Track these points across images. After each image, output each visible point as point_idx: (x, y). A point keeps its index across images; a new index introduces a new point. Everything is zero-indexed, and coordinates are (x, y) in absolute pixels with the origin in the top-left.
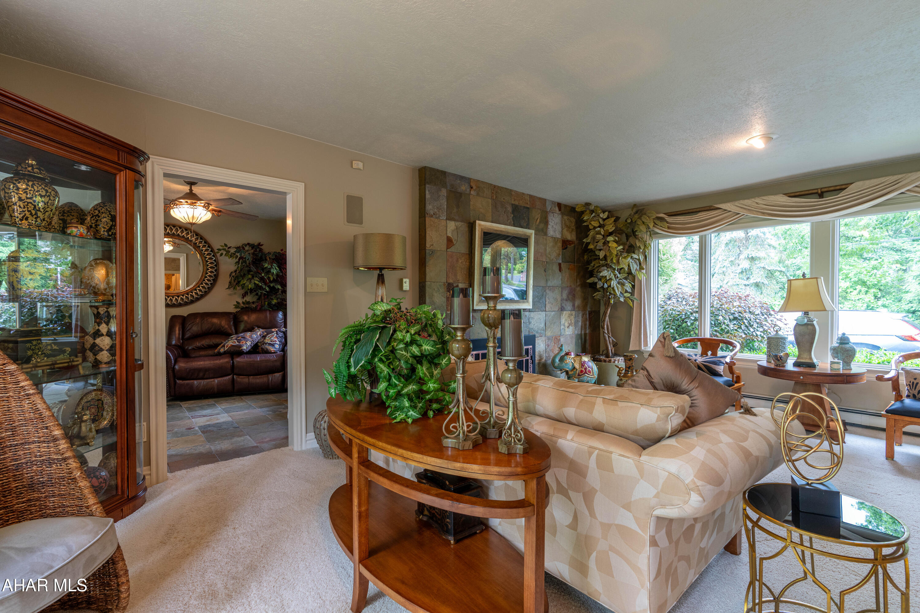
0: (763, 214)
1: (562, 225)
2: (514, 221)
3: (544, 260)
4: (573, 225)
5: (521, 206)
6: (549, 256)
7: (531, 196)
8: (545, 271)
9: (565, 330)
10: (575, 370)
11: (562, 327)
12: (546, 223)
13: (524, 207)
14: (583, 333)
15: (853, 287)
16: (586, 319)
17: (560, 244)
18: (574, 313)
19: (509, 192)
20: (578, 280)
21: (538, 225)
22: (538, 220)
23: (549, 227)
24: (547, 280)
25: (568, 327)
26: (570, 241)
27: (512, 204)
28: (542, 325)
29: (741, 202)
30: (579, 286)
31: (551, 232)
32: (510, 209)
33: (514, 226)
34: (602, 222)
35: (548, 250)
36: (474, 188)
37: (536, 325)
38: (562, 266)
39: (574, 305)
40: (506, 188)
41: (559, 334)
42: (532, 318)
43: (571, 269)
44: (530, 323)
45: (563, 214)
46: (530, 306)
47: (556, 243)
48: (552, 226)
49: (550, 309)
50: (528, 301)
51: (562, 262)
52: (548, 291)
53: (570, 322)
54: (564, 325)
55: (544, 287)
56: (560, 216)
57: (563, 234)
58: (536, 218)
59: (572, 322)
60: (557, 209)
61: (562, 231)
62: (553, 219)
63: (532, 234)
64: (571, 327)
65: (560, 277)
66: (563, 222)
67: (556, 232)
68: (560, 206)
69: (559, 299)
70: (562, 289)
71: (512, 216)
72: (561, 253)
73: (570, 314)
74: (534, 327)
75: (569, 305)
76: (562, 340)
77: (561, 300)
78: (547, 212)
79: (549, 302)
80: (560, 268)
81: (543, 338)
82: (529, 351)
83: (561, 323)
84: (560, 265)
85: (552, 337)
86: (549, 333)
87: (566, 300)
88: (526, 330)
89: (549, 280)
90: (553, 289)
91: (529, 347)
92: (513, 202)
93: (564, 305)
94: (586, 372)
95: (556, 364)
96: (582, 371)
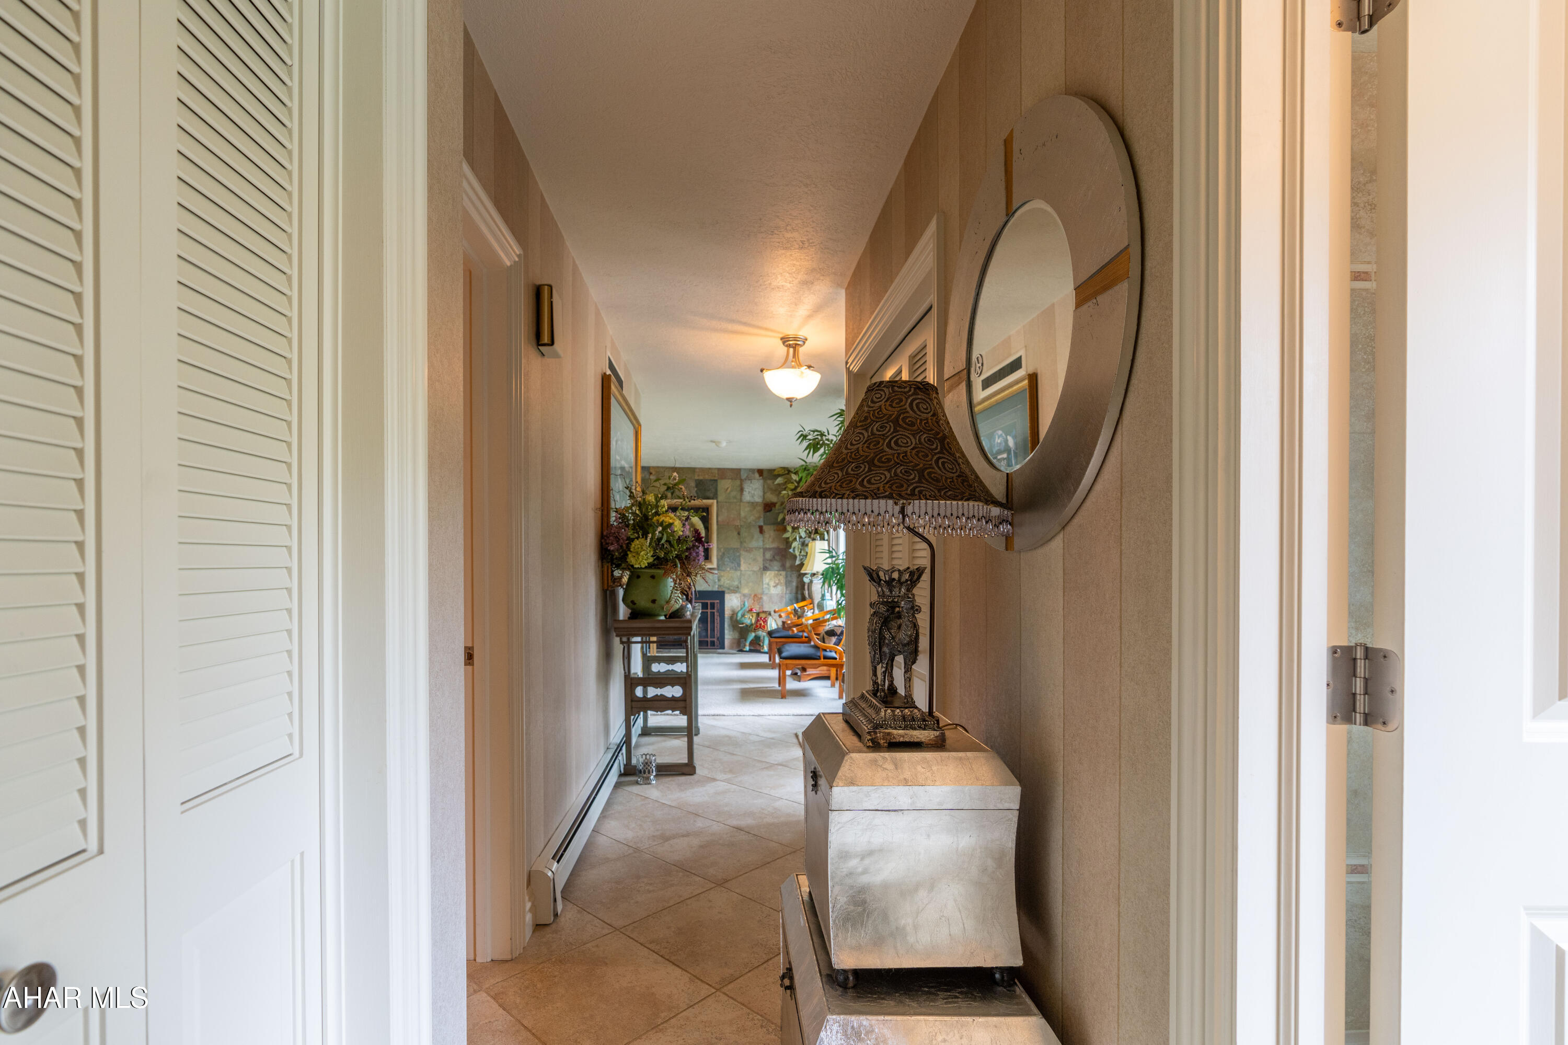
1: (764, 488)
2: (699, 494)
3: (738, 525)
5: (707, 480)
6: (745, 520)
7: (719, 469)
8: (739, 534)
11: (765, 586)
12: (742, 490)
13: (711, 480)
17: (760, 508)
18: (783, 573)
19: (694, 470)
21: (730, 493)
22: (729, 489)
23: (744, 493)
24: (741, 542)
25: (774, 587)
26: (776, 503)
27: (696, 480)
28: (736, 583)
31: (747, 497)
32: (693, 484)
33: (698, 498)
34: (796, 484)
35: (743, 514)
36: (654, 473)
37: (727, 582)
38: (765, 528)
40: (688, 467)
41: (761, 592)
42: (722, 576)
43: (778, 530)
44: (719, 580)
45: (765, 479)
46: (715, 566)
47: (755, 508)
48: (749, 492)
49: (747, 569)
50: (711, 562)
51: (765, 524)
52: (743, 553)
53: (777, 582)
54: (768, 585)
55: (738, 549)
56: (761, 481)
57: (766, 497)
58: (726, 488)
59: (782, 581)
60: (757, 475)
61: (764, 496)
62: (751, 485)
63: (713, 503)
64: (779, 587)
65: (762, 539)
66: (766, 486)
67: (755, 497)
68: (761, 472)
69: (760, 559)
70: (765, 550)
71: (696, 489)
72: (762, 516)
73: (777, 574)
74: (725, 585)
75: (776, 565)
76: (765, 598)
77: (763, 561)
78: (741, 480)
79: (744, 563)
80: (761, 530)
81: (738, 595)
82: (716, 605)
83: (764, 582)
84: (761, 528)
85: (750, 595)
86: (746, 591)
87: (771, 560)
88: (713, 586)
89: (745, 542)
90: (749, 550)
91: (716, 601)
92: (696, 478)
93: (767, 565)
94: (760, 627)
95: (738, 618)
96: (757, 626)
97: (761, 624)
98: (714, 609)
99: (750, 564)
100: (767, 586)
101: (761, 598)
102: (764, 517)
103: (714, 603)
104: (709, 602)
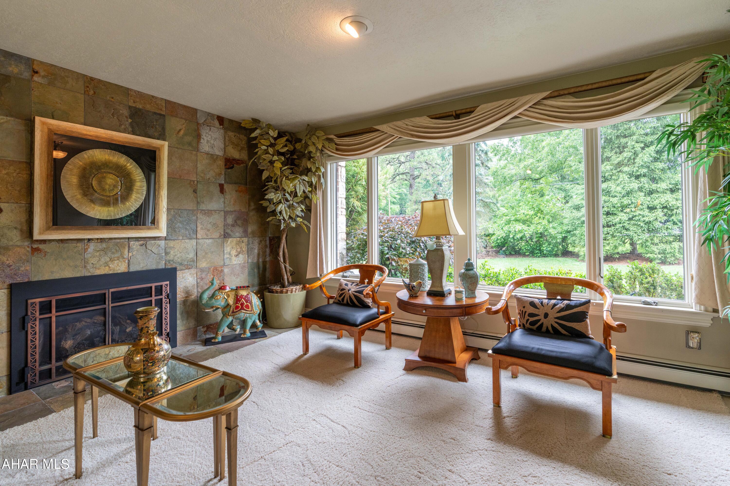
0: (412, 136)
1: (225, 141)
2: (133, 127)
3: (194, 179)
4: (243, 143)
5: (147, 111)
6: (202, 175)
7: (167, 102)
8: (195, 191)
9: (230, 259)
10: (229, 307)
11: (226, 256)
12: (199, 137)
13: (155, 113)
14: (261, 260)
15: (536, 214)
16: (266, 246)
17: (221, 163)
18: (245, 240)
19: (126, 91)
20: (252, 204)
21: (182, 138)
22: (182, 132)
23: (202, 141)
24: (198, 203)
25: (236, 256)
26: (238, 160)
27: (130, 107)
28: (192, 255)
29: (395, 123)
30: (253, 210)
31: (205, 146)
32: (125, 112)
33: (134, 133)
34: (273, 141)
35: (200, 167)
36: (42, 73)
37: (179, 255)
38: (225, 186)
39: (245, 231)
40: (116, 85)
41: (222, 263)
42: (171, 248)
43: (240, 192)
44: (167, 253)
45: (226, 129)
46: (163, 233)
47: (215, 161)
48: (208, 141)
49: (205, 237)
50: (158, 228)
51: (225, 183)
52: (200, 216)
53: (239, 250)
54: (230, 254)
55: (193, 211)
56: (222, 131)
57: (227, 151)
58: (178, 129)
59: (244, 249)
60: (217, 123)
61: (225, 148)
62: (210, 133)
63: (163, 146)
64: (241, 255)
65: (222, 200)
66: (227, 138)
67: (215, 149)
68: (221, 120)
69: (221, 225)
70: (226, 213)
71: (130, 121)
72: (223, 173)
73: (239, 241)
74: (176, 258)
75: (238, 231)
76: (226, 270)
77: (224, 226)
78: (198, 124)
79: (202, 229)
80: (222, 190)
81: (193, 271)
82: (164, 288)
83: (225, 252)
84: (221, 186)
85: (209, 269)
86: (203, 264)
87: (233, 226)
88: (158, 263)
89: (203, 202)
90: (209, 213)
91: (164, 283)
92: (131, 104)
93: (228, 231)
94: (242, 308)
95: (204, 301)
96: (237, 307)
97: (242, 304)
98: (161, 294)
99: (208, 230)
100: (228, 256)
101: (222, 271)
102: (225, 174)
103: (161, 286)
104: (153, 285)
